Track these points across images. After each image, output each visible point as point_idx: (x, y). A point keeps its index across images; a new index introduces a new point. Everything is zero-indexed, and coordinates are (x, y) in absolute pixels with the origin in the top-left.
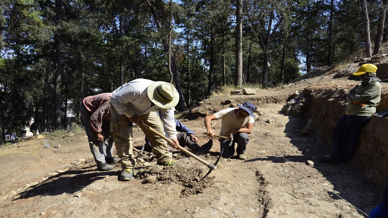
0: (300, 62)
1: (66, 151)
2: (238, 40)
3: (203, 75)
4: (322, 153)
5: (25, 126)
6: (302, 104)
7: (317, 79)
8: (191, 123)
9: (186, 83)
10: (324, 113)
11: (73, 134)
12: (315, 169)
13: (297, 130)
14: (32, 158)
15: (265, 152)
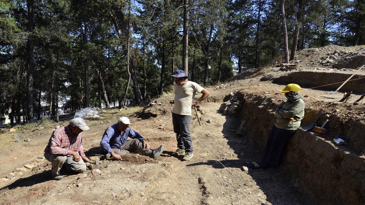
0: (233, 63)
1: (35, 144)
2: (184, 47)
3: (156, 74)
4: (254, 157)
5: (5, 114)
6: (236, 106)
7: (247, 81)
8: (144, 123)
9: (143, 79)
10: (255, 118)
11: (43, 128)
12: (249, 176)
13: (232, 130)
14: (2, 152)
15: (206, 155)
